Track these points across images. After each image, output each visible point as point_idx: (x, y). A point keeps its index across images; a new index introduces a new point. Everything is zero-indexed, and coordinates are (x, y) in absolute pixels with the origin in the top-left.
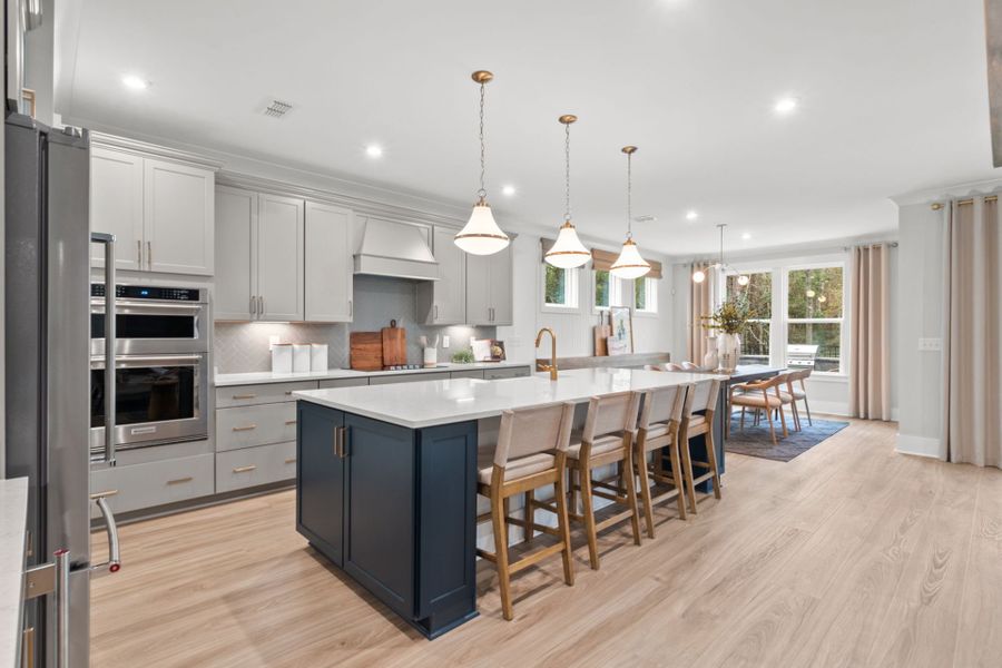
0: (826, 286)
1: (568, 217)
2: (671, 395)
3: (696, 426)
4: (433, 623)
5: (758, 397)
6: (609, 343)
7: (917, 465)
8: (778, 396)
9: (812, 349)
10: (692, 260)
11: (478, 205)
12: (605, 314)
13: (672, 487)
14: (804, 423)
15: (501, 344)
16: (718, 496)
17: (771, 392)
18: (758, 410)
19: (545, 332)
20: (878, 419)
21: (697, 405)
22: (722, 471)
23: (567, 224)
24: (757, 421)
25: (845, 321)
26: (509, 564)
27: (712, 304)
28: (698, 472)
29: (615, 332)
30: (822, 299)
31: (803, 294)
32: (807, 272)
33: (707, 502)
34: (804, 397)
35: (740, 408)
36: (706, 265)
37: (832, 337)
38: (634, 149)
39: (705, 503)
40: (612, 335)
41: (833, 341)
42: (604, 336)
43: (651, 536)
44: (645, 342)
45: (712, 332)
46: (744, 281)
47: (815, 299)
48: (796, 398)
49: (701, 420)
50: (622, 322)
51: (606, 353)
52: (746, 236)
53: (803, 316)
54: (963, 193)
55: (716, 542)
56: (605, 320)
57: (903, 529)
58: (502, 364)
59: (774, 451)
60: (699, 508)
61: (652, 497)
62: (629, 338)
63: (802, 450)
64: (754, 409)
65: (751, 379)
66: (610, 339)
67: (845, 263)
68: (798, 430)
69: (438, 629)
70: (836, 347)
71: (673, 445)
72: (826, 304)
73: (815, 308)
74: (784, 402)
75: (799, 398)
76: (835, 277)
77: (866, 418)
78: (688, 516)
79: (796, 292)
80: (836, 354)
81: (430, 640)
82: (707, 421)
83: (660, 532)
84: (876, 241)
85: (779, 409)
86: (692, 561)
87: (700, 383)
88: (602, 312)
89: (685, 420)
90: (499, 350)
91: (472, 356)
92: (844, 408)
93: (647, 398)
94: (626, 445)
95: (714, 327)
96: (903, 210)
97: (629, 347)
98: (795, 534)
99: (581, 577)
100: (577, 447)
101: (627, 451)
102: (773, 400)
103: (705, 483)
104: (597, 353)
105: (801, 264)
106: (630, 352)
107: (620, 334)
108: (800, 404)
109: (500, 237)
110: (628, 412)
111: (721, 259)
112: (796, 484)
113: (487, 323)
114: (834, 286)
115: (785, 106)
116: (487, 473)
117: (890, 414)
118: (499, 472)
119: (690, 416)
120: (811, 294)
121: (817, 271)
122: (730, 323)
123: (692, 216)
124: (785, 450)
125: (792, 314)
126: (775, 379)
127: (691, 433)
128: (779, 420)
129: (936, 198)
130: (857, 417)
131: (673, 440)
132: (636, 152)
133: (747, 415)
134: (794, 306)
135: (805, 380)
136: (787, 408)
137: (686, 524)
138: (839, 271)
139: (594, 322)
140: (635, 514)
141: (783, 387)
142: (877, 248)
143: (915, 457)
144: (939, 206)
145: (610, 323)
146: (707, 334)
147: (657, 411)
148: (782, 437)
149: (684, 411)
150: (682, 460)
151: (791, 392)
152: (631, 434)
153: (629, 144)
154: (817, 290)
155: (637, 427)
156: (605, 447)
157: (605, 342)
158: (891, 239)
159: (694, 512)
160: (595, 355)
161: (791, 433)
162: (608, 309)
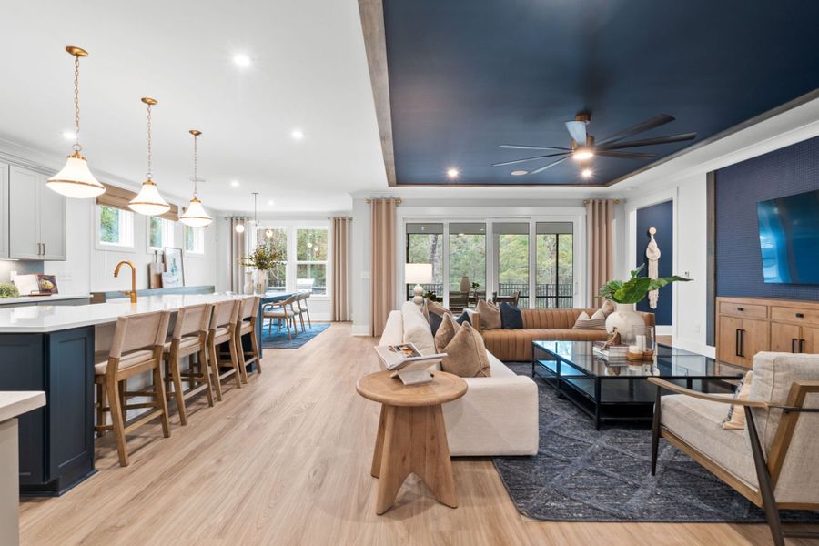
0: (319, 241)
1: (149, 176)
2: (231, 306)
3: (245, 328)
4: (61, 484)
5: (281, 312)
6: (164, 278)
7: (360, 340)
8: (292, 310)
9: (310, 282)
10: (231, 215)
11: (74, 156)
12: (160, 253)
13: (231, 368)
14: (307, 327)
15: (52, 279)
16: (259, 372)
17: (288, 307)
18: (280, 319)
19: (124, 265)
20: (345, 321)
21: (246, 314)
22: (261, 357)
23: (149, 181)
24: (279, 329)
25: (328, 263)
26: (125, 427)
27: (247, 248)
28: (247, 358)
29: (169, 268)
30: (316, 249)
31: (305, 245)
32: (307, 231)
33: (252, 377)
34: (307, 311)
35: (269, 319)
36: (242, 220)
37: (322, 275)
38: (199, 133)
39: (250, 377)
40: (165, 271)
41: (322, 278)
42: (158, 272)
43: (219, 400)
44: (195, 277)
45: (247, 269)
46: (270, 235)
47: (312, 249)
48: (302, 311)
49: (248, 324)
50: (174, 260)
51: (160, 285)
52: (271, 203)
53: (305, 260)
54: (378, 197)
55: (260, 394)
56: (160, 258)
57: (352, 367)
58: (54, 297)
59: (291, 344)
60: (248, 380)
61: (220, 375)
62: (181, 273)
63: (307, 341)
64: (277, 320)
65: (275, 300)
66: (164, 274)
67: (328, 227)
68: (304, 331)
69: (64, 488)
70: (324, 281)
71: (231, 340)
72: (318, 253)
73: (312, 255)
74: (296, 314)
75: (304, 311)
76: (322, 235)
77: (339, 321)
78: (242, 385)
79: (301, 243)
80: (324, 285)
81: (58, 496)
82: (252, 325)
83: (224, 398)
84: (343, 216)
85: (292, 317)
86: (248, 405)
87: (248, 298)
88: (156, 252)
89: (239, 324)
90: (50, 284)
91: (15, 291)
92: (328, 316)
93: (216, 309)
94: (202, 341)
95: (250, 265)
96: (354, 200)
97: (181, 281)
98: (304, 380)
99: (174, 432)
100: (169, 344)
101: (202, 345)
102: (289, 312)
103: (250, 365)
104: (152, 287)
105: (304, 226)
106: (182, 285)
107: (172, 271)
108: (304, 314)
109: (98, 186)
110: (204, 318)
111: (254, 217)
112: (303, 358)
113: (37, 258)
114: (323, 242)
115: (297, 135)
116: (101, 366)
117: (350, 316)
118: (114, 363)
119: (242, 320)
120: (310, 245)
121: (314, 231)
122: (261, 262)
123: (235, 184)
124: (297, 342)
125: (299, 259)
126: (291, 299)
127: (243, 332)
128: (293, 326)
129: (368, 197)
130: (334, 321)
131: (232, 337)
132: (201, 135)
133: (273, 327)
134: (300, 253)
135: (308, 299)
136: (297, 318)
137: (242, 390)
138: (325, 231)
139: (150, 259)
140: (209, 387)
141: (295, 304)
142: (344, 220)
143: (360, 337)
144: (369, 202)
145: (164, 261)
146: (243, 270)
147: (222, 318)
148: (295, 336)
149: (239, 317)
150: (237, 351)
151: (299, 307)
152: (205, 333)
153: (196, 129)
154: (313, 243)
155: (210, 330)
156: (188, 343)
157: (159, 277)
158: (350, 216)
159: (245, 383)
160: (150, 288)
161: (300, 333)
162: (162, 249)
